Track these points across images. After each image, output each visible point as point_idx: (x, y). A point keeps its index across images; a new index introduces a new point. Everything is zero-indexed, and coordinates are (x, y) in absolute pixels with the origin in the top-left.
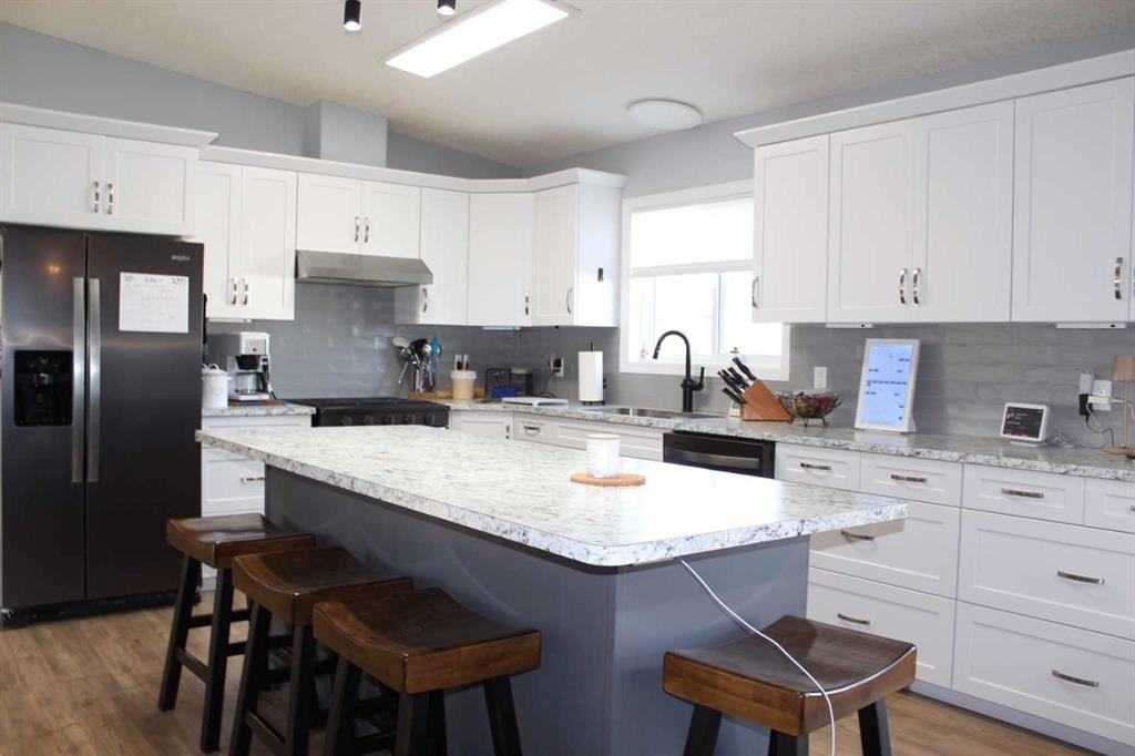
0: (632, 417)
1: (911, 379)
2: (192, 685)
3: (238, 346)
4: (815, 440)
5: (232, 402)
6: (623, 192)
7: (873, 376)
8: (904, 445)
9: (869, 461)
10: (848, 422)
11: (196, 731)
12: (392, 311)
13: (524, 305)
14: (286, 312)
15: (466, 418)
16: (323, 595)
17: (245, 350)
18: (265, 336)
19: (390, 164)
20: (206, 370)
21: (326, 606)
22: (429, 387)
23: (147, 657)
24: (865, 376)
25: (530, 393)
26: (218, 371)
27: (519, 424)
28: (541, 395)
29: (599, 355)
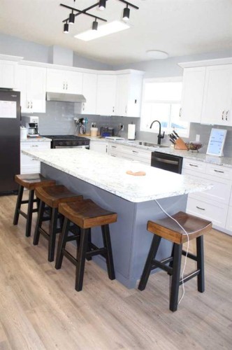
0: (143, 146)
1: (223, 141)
2: (22, 220)
3: (29, 120)
4: (194, 158)
5: (28, 137)
6: (144, 77)
7: (213, 139)
8: (219, 161)
9: (209, 165)
10: (204, 152)
11: (24, 231)
12: (73, 110)
13: (112, 109)
14: (43, 111)
15: (95, 143)
16: (60, 200)
17: (31, 122)
18: (37, 118)
19: (74, 66)
20: (21, 128)
21: (62, 204)
22: (84, 133)
23: (8, 210)
24: (210, 139)
25: (113, 135)
26: (24, 128)
27: (110, 145)
28: (116, 136)
29: (134, 126)
